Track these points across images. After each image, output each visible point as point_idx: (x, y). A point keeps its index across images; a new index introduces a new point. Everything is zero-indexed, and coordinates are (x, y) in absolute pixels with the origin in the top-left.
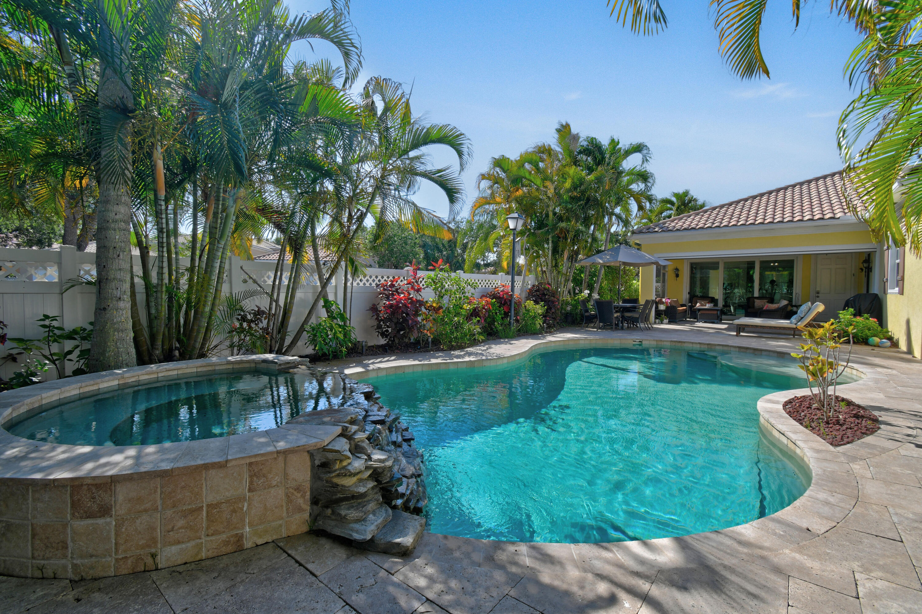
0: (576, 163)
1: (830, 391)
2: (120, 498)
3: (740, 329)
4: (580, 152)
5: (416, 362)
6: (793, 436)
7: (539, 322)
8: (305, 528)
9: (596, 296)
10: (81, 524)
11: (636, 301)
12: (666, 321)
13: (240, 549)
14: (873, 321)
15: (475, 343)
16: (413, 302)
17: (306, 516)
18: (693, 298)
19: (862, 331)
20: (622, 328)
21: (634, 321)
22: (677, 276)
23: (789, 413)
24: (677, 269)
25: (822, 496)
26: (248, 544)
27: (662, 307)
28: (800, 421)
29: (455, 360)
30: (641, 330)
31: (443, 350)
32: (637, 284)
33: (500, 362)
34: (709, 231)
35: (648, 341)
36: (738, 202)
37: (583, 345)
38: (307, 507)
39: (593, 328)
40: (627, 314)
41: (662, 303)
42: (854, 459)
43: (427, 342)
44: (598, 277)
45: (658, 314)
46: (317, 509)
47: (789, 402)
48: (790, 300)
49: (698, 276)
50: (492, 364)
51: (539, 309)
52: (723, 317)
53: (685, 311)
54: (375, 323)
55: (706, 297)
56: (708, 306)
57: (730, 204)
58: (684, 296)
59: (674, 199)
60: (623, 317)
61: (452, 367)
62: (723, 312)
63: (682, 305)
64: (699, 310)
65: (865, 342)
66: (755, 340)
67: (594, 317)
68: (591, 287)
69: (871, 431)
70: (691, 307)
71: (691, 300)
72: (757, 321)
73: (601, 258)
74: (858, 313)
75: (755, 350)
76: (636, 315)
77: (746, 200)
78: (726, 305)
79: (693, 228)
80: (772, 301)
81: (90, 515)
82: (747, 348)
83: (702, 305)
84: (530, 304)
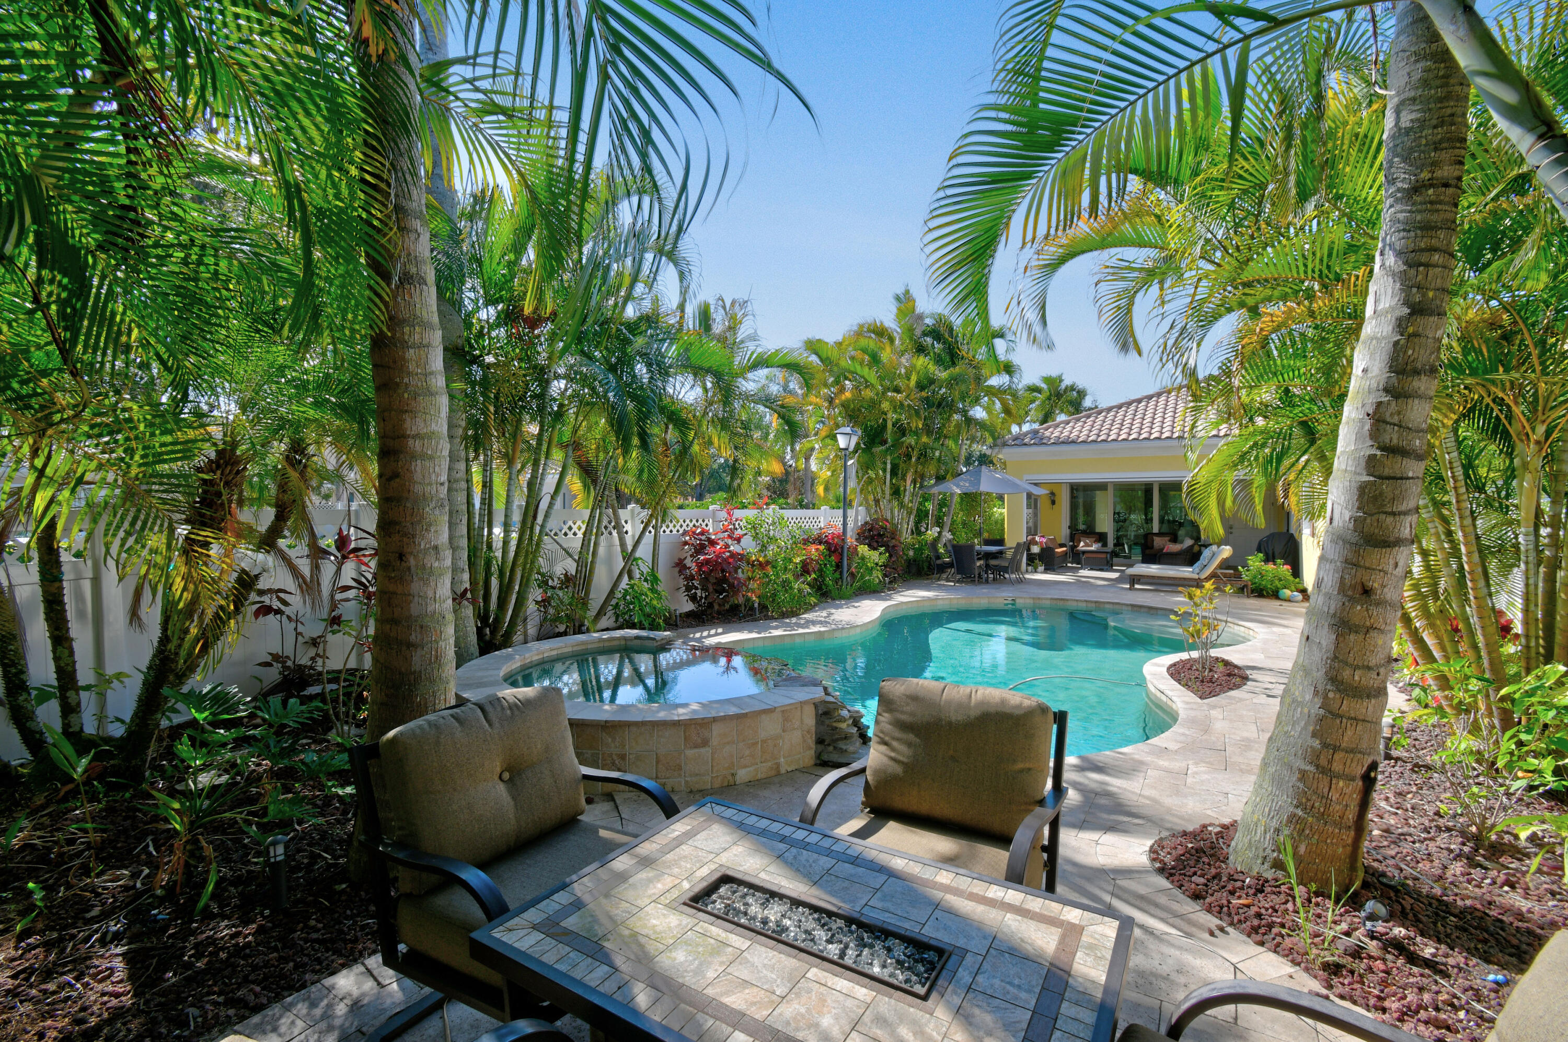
0: (921, 350)
1: (1214, 653)
2: (715, 733)
3: (1134, 580)
4: (925, 334)
5: (754, 635)
6: (1169, 693)
7: (877, 575)
8: (812, 762)
9: (948, 536)
10: (690, 753)
11: (1001, 542)
12: (1041, 568)
13: (778, 774)
14: (1285, 570)
15: (810, 608)
16: (733, 555)
17: (812, 752)
18: (1075, 534)
19: (1272, 582)
20: (987, 581)
21: (1001, 570)
22: (1053, 503)
23: (1172, 675)
24: (1053, 494)
25: (1182, 730)
26: (783, 771)
27: (1035, 549)
28: (1179, 681)
29: (801, 631)
30: (1011, 582)
31: (773, 618)
32: (1000, 511)
33: (852, 632)
34: (1094, 446)
35: (1023, 598)
36: (1129, 404)
37: (941, 606)
38: (813, 746)
39: (948, 580)
40: (993, 562)
41: (1036, 543)
42: (1214, 707)
43: (752, 608)
44: (949, 507)
45: (1031, 559)
46: (821, 747)
47: (1174, 665)
48: (1198, 539)
49: (1081, 501)
50: (844, 634)
51: (875, 557)
52: (1115, 560)
53: (1065, 553)
54: (682, 582)
55: (1090, 532)
56: (1094, 547)
57: (1120, 407)
58: (1062, 531)
59: (1044, 386)
60: (987, 566)
61: (798, 640)
62: (1114, 554)
63: (1061, 546)
64: (1084, 552)
65: (1275, 595)
66: (1150, 595)
67: (950, 565)
68: (939, 523)
69: (1237, 687)
70: (1073, 548)
71: (1072, 538)
72: (1153, 569)
73: (958, 486)
74: (1269, 558)
75: (1150, 608)
76: (1005, 564)
77: (1139, 401)
78: (1119, 543)
79: (1073, 442)
80: (1175, 539)
81: (696, 746)
82: (1141, 607)
83: (1087, 545)
84: (863, 549)
